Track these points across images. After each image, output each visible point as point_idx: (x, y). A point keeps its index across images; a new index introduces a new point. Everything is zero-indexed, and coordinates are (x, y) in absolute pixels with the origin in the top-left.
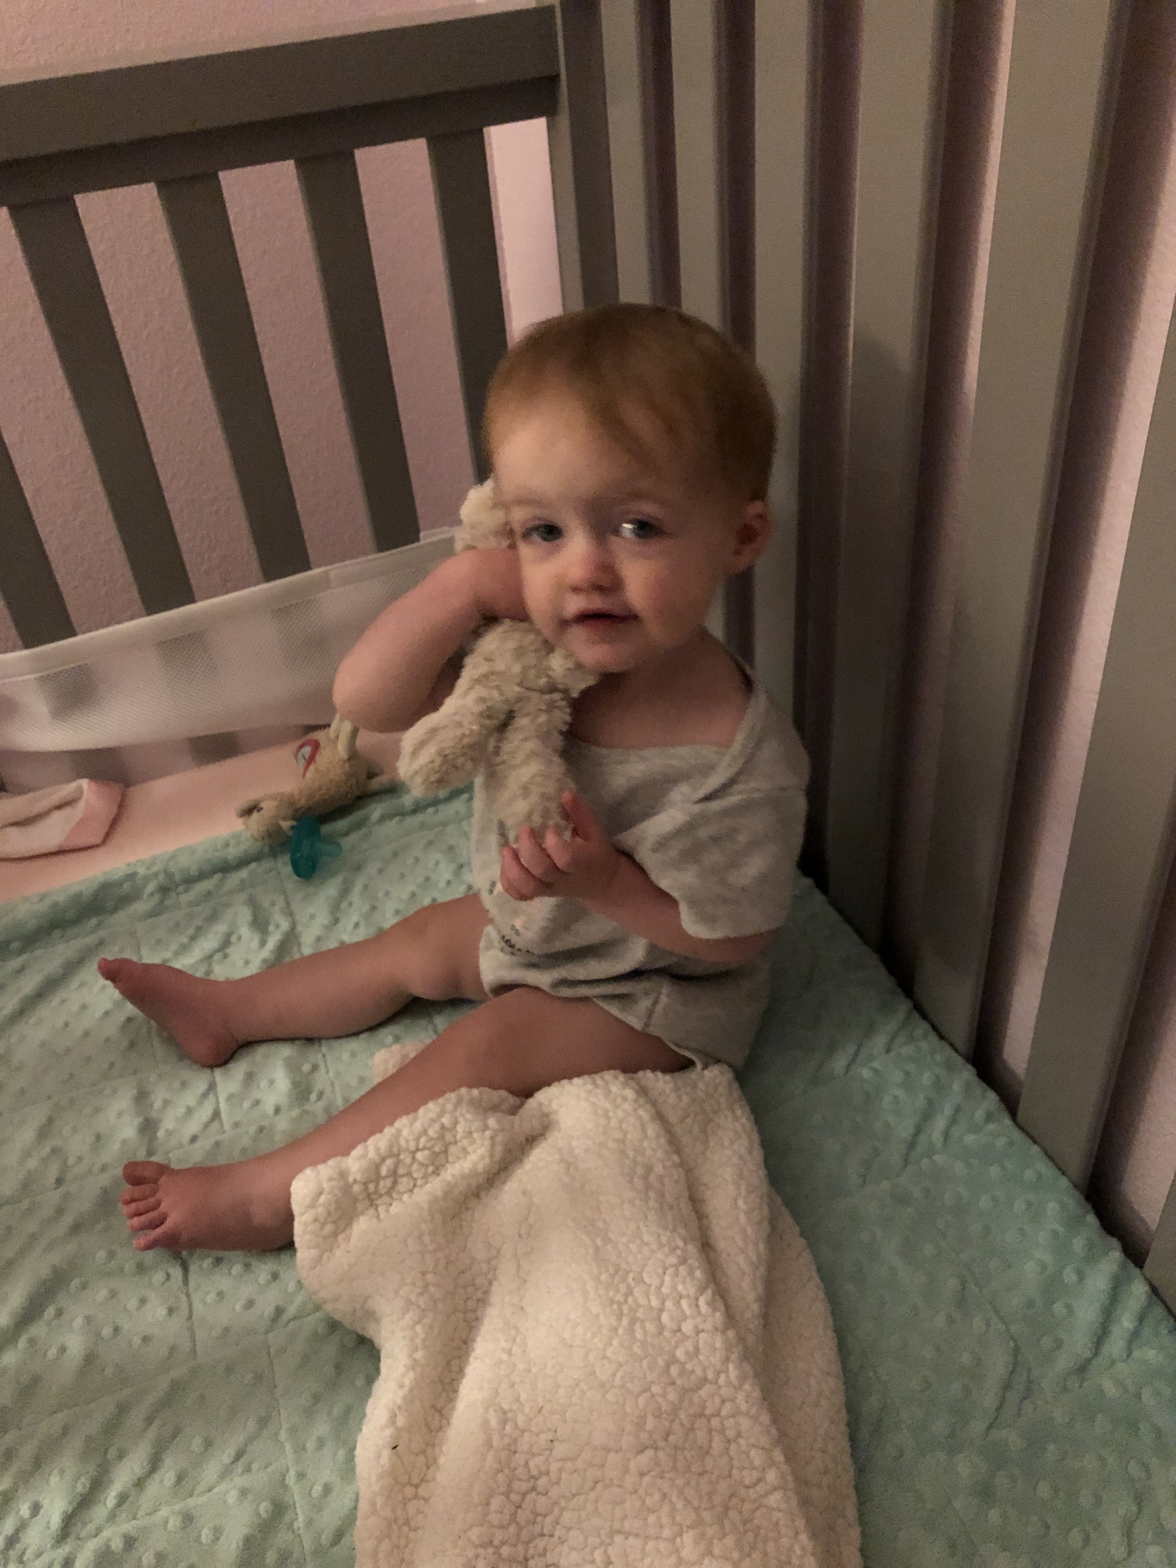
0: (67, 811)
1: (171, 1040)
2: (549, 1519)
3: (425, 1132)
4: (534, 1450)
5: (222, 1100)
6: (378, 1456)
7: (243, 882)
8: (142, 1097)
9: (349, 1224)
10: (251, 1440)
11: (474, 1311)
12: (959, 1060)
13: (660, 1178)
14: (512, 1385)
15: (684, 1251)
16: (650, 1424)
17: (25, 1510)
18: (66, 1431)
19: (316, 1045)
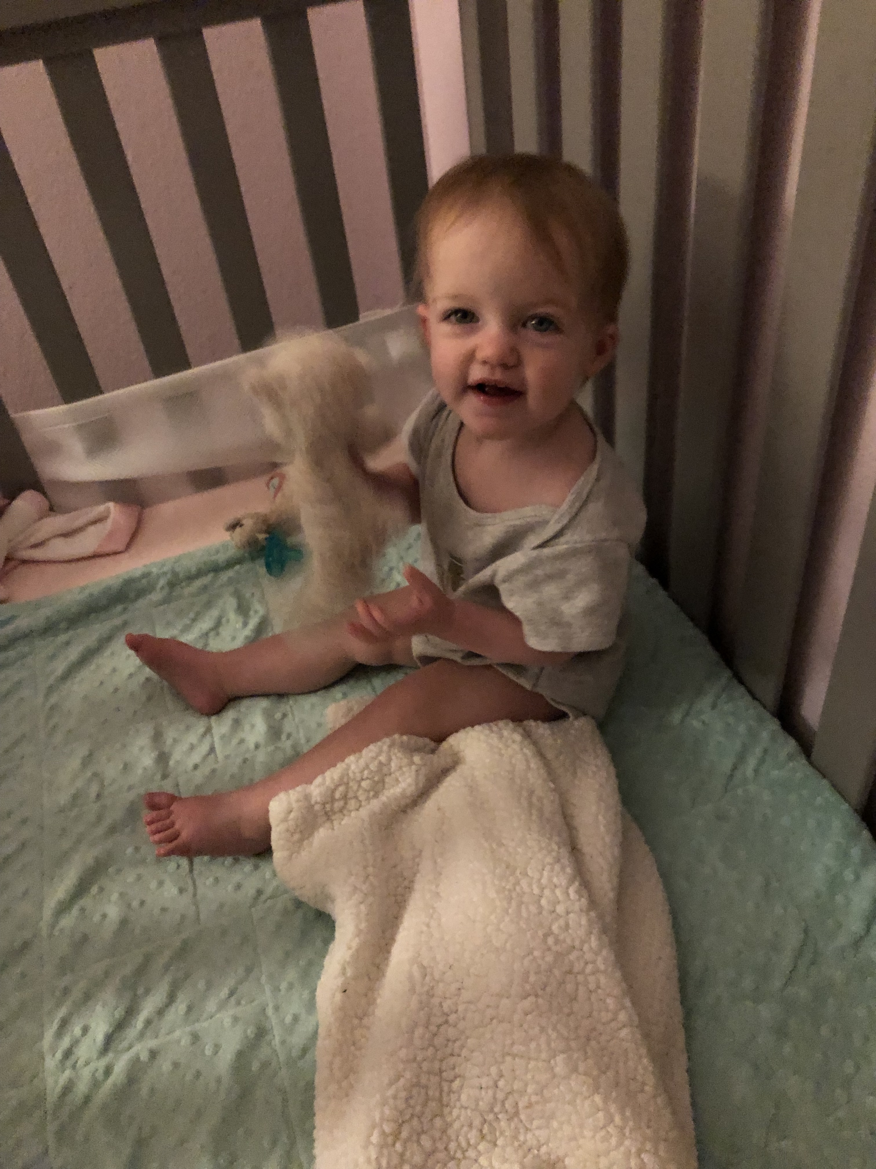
0: (99, 526)
1: (179, 695)
2: (458, 1044)
3: (367, 766)
4: (447, 996)
5: (216, 739)
6: (334, 996)
7: (230, 579)
8: (157, 737)
9: (311, 834)
10: (240, 982)
11: (403, 895)
12: (767, 715)
13: (540, 799)
14: (431, 949)
15: (558, 853)
16: (532, 978)
17: (77, 1031)
18: (107, 974)
19: (285, 700)
